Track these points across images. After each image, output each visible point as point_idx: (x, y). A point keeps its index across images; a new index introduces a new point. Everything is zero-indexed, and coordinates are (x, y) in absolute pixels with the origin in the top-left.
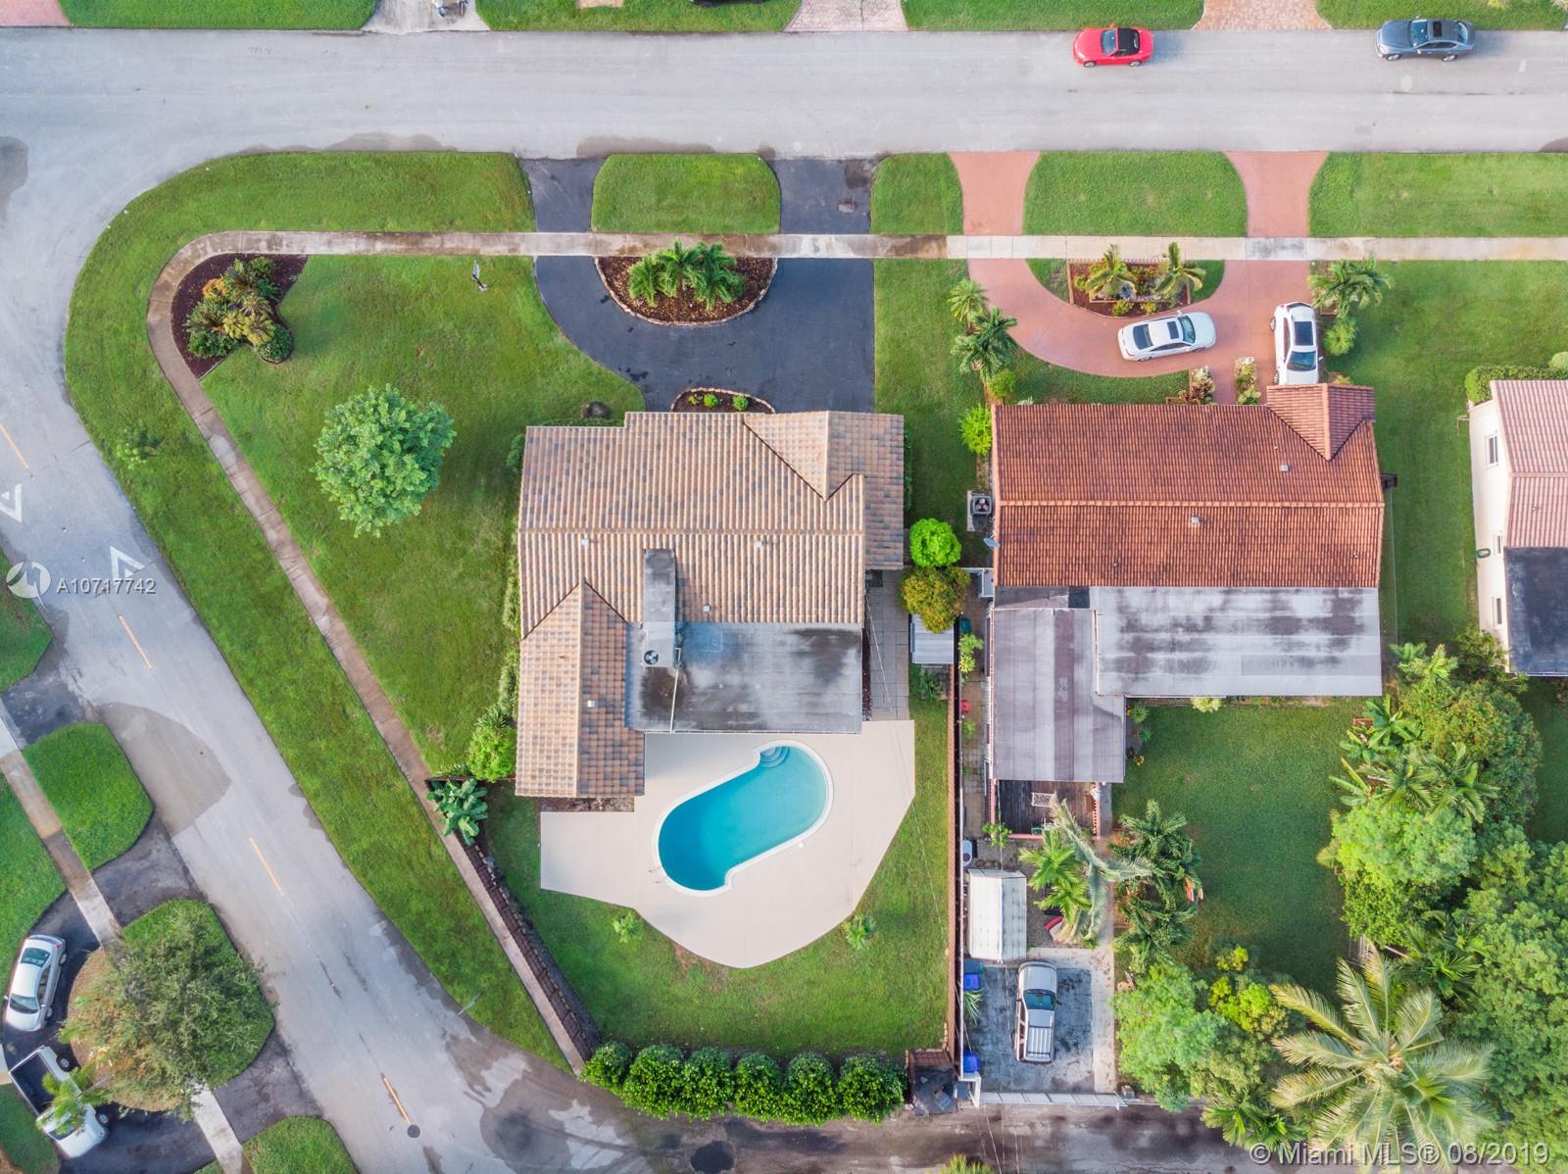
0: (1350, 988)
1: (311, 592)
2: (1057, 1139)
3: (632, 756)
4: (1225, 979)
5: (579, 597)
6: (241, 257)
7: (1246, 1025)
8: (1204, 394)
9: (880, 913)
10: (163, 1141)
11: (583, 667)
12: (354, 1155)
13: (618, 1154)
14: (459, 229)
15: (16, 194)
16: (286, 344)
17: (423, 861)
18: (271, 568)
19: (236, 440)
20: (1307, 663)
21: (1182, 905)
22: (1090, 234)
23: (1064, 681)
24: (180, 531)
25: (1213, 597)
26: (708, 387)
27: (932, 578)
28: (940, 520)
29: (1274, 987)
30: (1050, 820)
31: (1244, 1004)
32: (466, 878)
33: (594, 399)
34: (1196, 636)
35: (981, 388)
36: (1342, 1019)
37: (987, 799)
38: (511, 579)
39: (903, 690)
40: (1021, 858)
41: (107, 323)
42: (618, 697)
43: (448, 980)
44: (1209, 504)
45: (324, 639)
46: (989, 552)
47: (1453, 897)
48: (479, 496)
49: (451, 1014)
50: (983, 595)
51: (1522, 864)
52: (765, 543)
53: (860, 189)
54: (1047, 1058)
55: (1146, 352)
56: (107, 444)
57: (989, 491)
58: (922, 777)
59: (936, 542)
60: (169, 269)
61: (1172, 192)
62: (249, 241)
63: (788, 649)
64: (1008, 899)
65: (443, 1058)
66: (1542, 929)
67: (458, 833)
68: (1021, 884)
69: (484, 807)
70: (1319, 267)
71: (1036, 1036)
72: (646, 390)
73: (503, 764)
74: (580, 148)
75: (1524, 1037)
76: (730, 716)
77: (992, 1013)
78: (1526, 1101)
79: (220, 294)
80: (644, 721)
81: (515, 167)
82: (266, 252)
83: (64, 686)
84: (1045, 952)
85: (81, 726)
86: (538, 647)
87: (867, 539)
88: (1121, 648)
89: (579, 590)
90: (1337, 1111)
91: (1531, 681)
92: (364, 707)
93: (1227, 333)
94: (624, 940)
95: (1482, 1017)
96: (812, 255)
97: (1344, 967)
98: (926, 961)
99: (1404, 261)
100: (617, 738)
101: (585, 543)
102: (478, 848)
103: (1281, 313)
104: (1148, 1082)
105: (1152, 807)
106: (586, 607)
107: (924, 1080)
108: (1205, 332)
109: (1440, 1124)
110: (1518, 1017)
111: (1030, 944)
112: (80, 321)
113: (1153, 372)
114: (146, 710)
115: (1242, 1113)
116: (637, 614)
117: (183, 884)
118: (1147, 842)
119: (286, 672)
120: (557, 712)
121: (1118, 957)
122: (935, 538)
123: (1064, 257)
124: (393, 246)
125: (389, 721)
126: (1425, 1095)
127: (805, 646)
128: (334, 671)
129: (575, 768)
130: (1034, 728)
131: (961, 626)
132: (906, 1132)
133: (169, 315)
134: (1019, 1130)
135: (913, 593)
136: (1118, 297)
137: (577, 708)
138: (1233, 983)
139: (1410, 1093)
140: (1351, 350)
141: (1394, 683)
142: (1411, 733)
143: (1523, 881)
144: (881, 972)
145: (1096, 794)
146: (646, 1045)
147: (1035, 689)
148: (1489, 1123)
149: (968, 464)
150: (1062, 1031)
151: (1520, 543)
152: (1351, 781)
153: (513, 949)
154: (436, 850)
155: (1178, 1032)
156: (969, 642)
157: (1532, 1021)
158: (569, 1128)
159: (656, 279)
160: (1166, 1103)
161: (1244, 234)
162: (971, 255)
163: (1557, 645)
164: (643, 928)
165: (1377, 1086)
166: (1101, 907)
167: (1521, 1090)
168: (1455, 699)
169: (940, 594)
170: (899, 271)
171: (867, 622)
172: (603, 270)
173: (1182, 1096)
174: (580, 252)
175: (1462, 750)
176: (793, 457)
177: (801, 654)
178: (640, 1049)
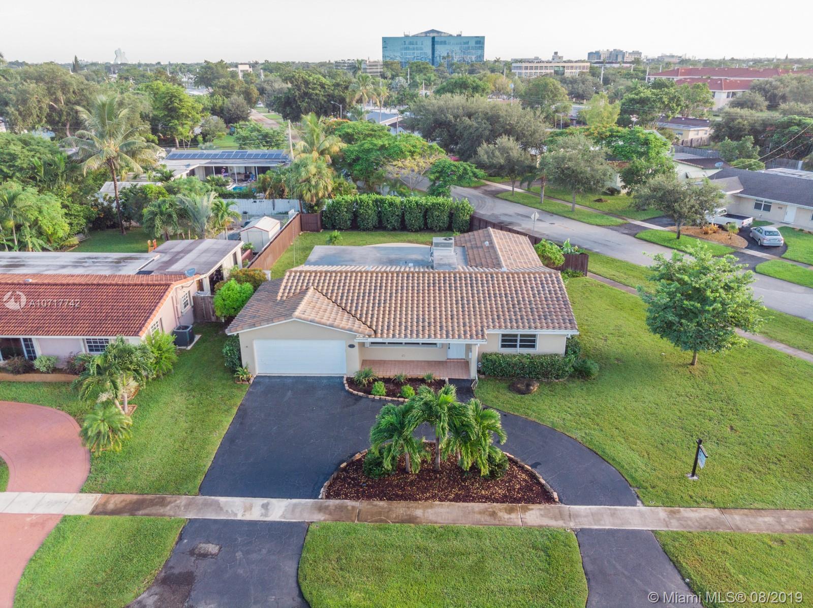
11: (495, 251)
33: (526, 397)
42: (470, 251)
53: (176, 571)
89: (506, 268)
100: (468, 243)
120: (508, 245)
127: (344, 263)
130: (208, 249)
147: (198, 256)
172: (545, 490)
174: (582, 509)
176: (333, 308)
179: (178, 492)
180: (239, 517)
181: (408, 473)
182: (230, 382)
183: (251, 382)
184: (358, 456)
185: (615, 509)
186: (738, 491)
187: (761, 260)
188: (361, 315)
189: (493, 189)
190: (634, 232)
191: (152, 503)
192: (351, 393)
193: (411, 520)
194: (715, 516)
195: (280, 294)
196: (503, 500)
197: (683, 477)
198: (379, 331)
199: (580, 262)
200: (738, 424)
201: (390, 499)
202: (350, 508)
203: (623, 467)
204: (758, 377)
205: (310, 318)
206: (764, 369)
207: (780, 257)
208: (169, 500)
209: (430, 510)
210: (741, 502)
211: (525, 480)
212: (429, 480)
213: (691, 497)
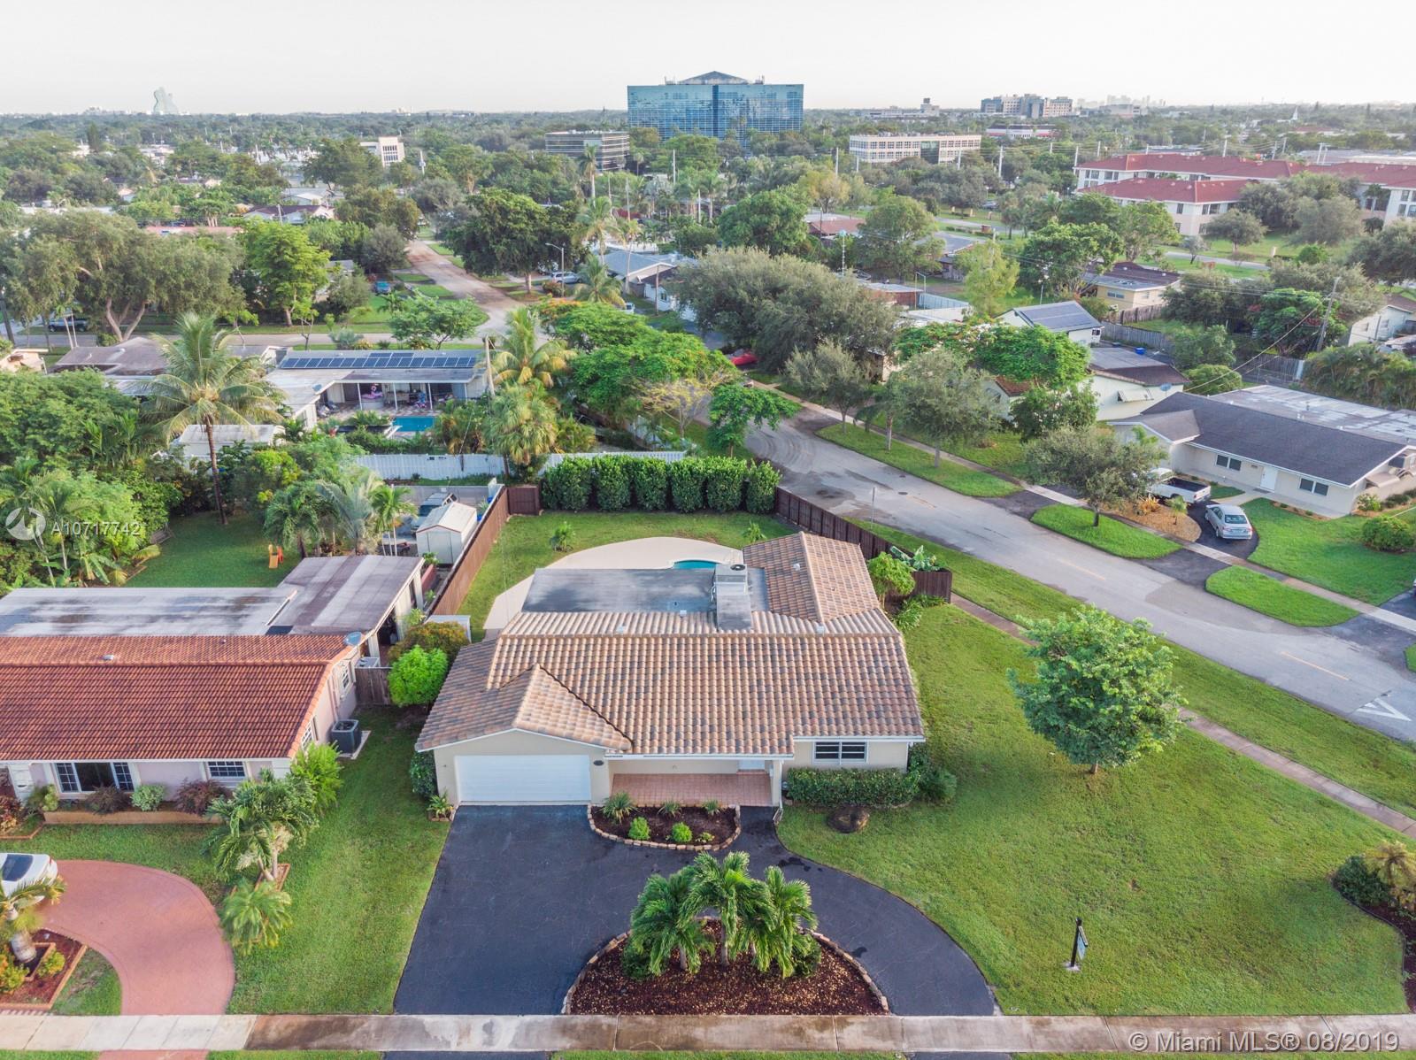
3: (754, 558)
5: (822, 615)
9: (545, 554)
11: (809, 582)
19: (1338, 803)
20: (71, 602)
23: (326, 595)
24: (1339, 734)
25: (133, 632)
26: (687, 851)
33: (851, 837)
42: (772, 578)
58: (486, 604)
63: (599, 603)
72: (777, 850)
83: (1361, 644)
86: (860, 601)
88: (255, 608)
89: (824, 619)
96: (499, 1019)
98: (514, 540)
100: (769, 562)
106: (813, 610)
114: (1262, 632)
116: (760, 614)
120: (830, 568)
124: (1267, 1029)
127: (581, 605)
129: (806, 543)
130: (370, 576)
137: (811, 566)
147: (356, 592)
162: (213, 1020)
170: (351, 993)
172: (870, 993)
174: (919, 1022)
176: (570, 703)
177: (587, 601)
179: (363, 1009)
180: (454, 1048)
181: (683, 970)
182: (422, 819)
183: (452, 817)
184: (613, 944)
185: (964, 1021)
186: (1129, 987)
187: (1217, 566)
188: (612, 713)
189: (813, 417)
190: (1030, 510)
191: (330, 1028)
192: (599, 836)
193: (688, 1044)
194: (1095, 1028)
195: (491, 679)
196: (813, 1009)
197: (1058, 968)
198: (639, 742)
199: (939, 582)
200: (1143, 876)
201: (659, 1012)
202: (605, 1027)
203: (978, 952)
204: (1181, 794)
205: (539, 726)
206: (1192, 778)
207: (1246, 559)
208: (352, 1022)
209: (713, 1029)
210: (1132, 1005)
211: (844, 978)
212: (713, 981)
213: (1067, 1000)
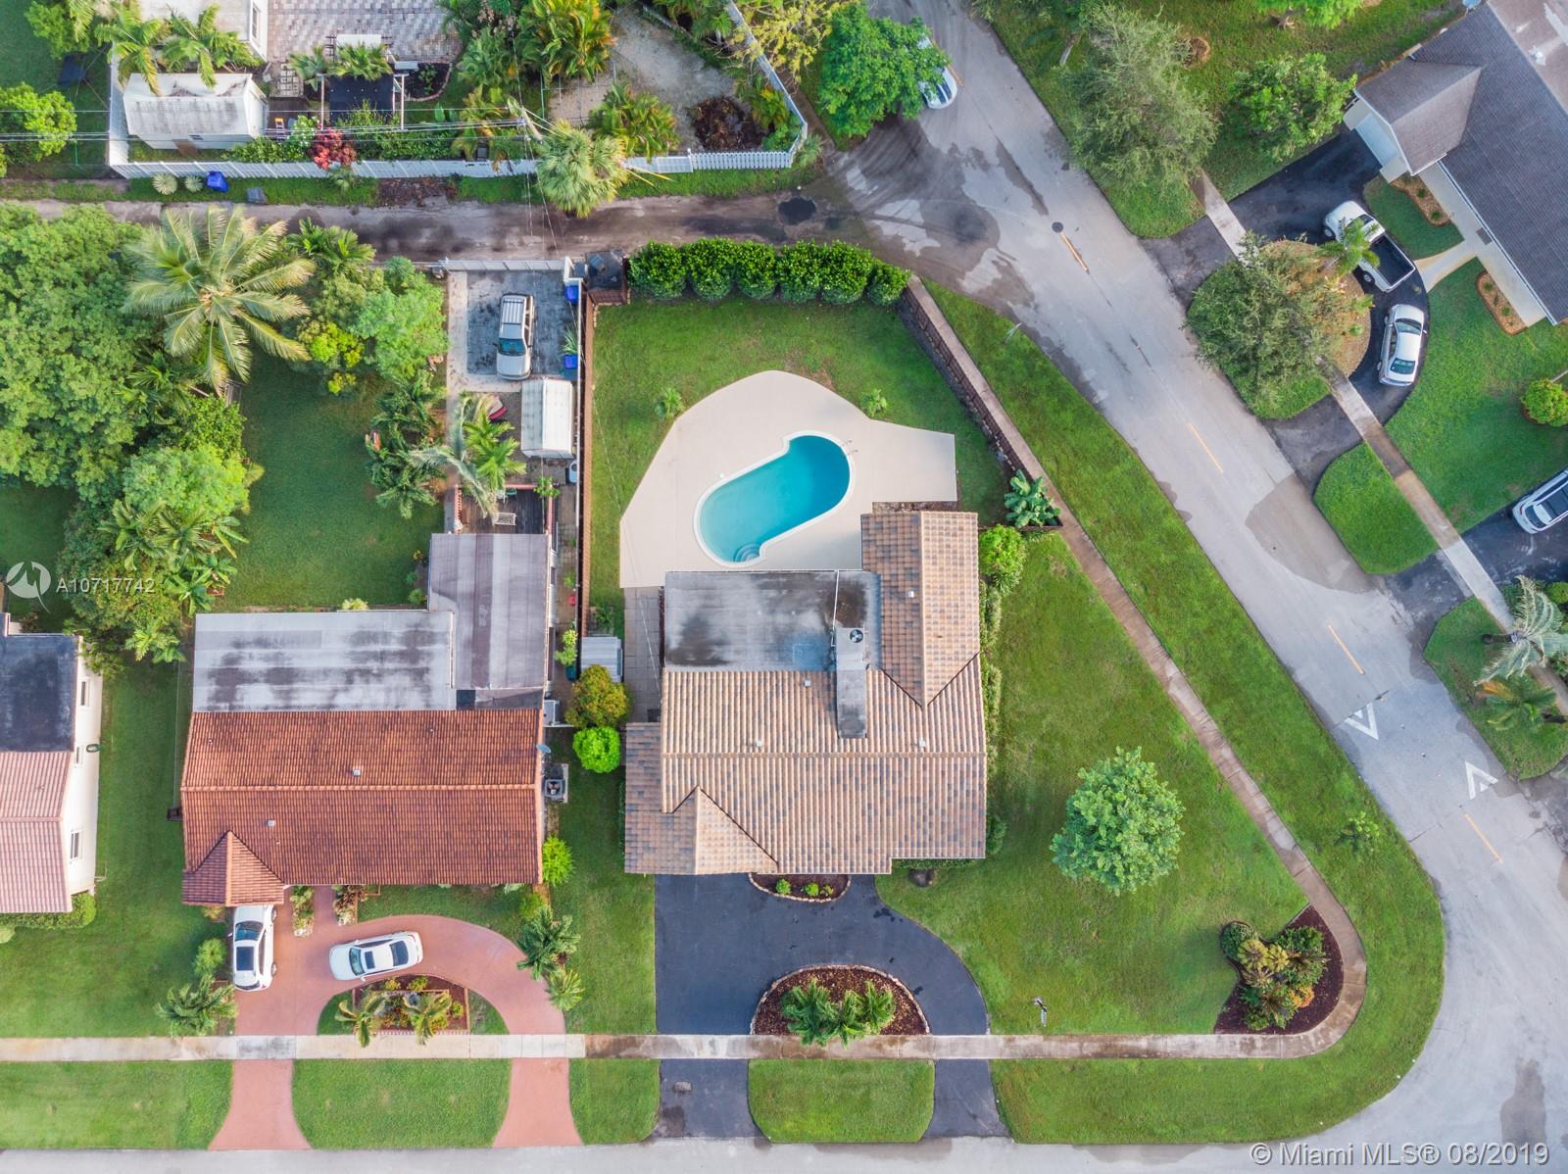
0: (240, 357)
1: (1185, 698)
2: (501, 233)
3: (872, 549)
4: (349, 366)
5: (926, 693)
6: (1280, 1031)
7: (333, 327)
8: (344, 898)
9: (652, 420)
10: (1275, 216)
11: (920, 628)
12: (1108, 208)
13: (878, 212)
14: (1066, 1062)
15: (1510, 1094)
16: (1227, 940)
17: (1063, 457)
18: (1225, 722)
19: (1268, 845)
20: (261, 642)
21: (383, 427)
22: (446, 1060)
23: (482, 623)
24: (1315, 754)
25: (344, 702)
26: (815, 904)
27: (600, 716)
28: (592, 772)
29: (307, 358)
30: (500, 501)
31: (334, 344)
32: (1023, 442)
33: (924, 890)
34: (361, 666)
35: (553, 903)
36: (249, 331)
37: (556, 518)
38: (996, 713)
39: (630, 614)
40: (524, 466)
41: (1404, 961)
42: (887, 601)
43: (1035, 354)
44: (343, 788)
45: (1169, 656)
46: (548, 742)
47: (147, 438)
48: (1031, 792)
49: (1030, 325)
50: (555, 702)
51: (84, 466)
52: (754, 745)
53: (670, 1106)
54: (507, 298)
55: (396, 938)
56: (1392, 839)
57: (548, 802)
58: (614, 537)
59: (596, 750)
60: (1350, 1017)
61: (364, 1106)
62: (1273, 1048)
63: (732, 648)
64: (537, 431)
65: (1035, 288)
66: (71, 409)
67: (1030, 480)
68: (526, 446)
69: (1007, 504)
70: (226, 1028)
71: (517, 316)
72: (875, 900)
73: (990, 540)
74: (949, 1149)
75: (95, 318)
76: (786, 586)
77: (554, 336)
78: (97, 267)
79: (1297, 992)
80: (862, 580)
81: (1013, 1128)
82: (1256, 1037)
83: (1407, 607)
84: (508, 388)
85: (1388, 572)
86: (963, 647)
87: (659, 750)
88: (429, 654)
89: (927, 699)
90: (259, 257)
91: (60, 629)
92: (1127, 593)
93: (319, 960)
94: (876, 392)
95: (129, 335)
96: (716, 1037)
97: (243, 373)
98: (612, 379)
99: (144, 1036)
100: (886, 565)
101: (922, 743)
102: (1013, 467)
103: (265, 979)
104: (420, 281)
105: (406, 512)
106: (920, 683)
107: (614, 279)
108: (339, 961)
109: (171, 245)
110: (99, 335)
111: (519, 394)
112: (1431, 962)
113: (391, 920)
114: (1329, 586)
115: (340, 256)
116: (873, 677)
117: (1280, 432)
118: (412, 480)
119: (1203, 624)
120: (942, 587)
121: (444, 384)
122: (597, 753)
123: (473, 1036)
124: (1130, 1043)
125: (1103, 581)
126: (183, 269)
127: (716, 651)
128: (1158, 625)
129: (923, 537)
130: (510, 581)
131: (573, 673)
132: (630, 237)
133: (1345, 969)
134: (531, 240)
135: (617, 701)
136: (420, 994)
137: (924, 591)
138: (342, 362)
139: (195, 270)
140: (201, 943)
141: (185, 627)
142: (173, 581)
143: (84, 452)
144: (652, 370)
145: (458, 525)
146: (857, 303)
147: (509, 616)
148: (131, 248)
149: (566, 827)
150: (493, 322)
151: (58, 755)
152: (229, 539)
153: (977, 382)
154: (1052, 466)
155: (391, 319)
156: (567, 658)
157: (87, 332)
158: (922, 233)
159: (866, 1008)
160: (406, 264)
161: (297, 1062)
162: (562, 1038)
163: (33, 661)
164: (860, 402)
165: (224, 277)
166: (454, 423)
167: (101, 276)
168: (130, 610)
169: (592, 700)
170: (631, 1022)
171: (661, 673)
172: (921, 1021)
173: (392, 270)
174: (944, 1039)
175: (128, 563)
176: (728, 830)
177: (720, 643)
178: (860, 300)
179: (641, 1031)
184: (774, 986)
187: (1349, 438)
191: (627, 1044)
192: (756, 888)
195: (664, 802)
197: (1030, 1003)
198: (782, 863)
202: (774, 1043)
203: (987, 991)
208: (637, 1039)
211: (907, 1011)
